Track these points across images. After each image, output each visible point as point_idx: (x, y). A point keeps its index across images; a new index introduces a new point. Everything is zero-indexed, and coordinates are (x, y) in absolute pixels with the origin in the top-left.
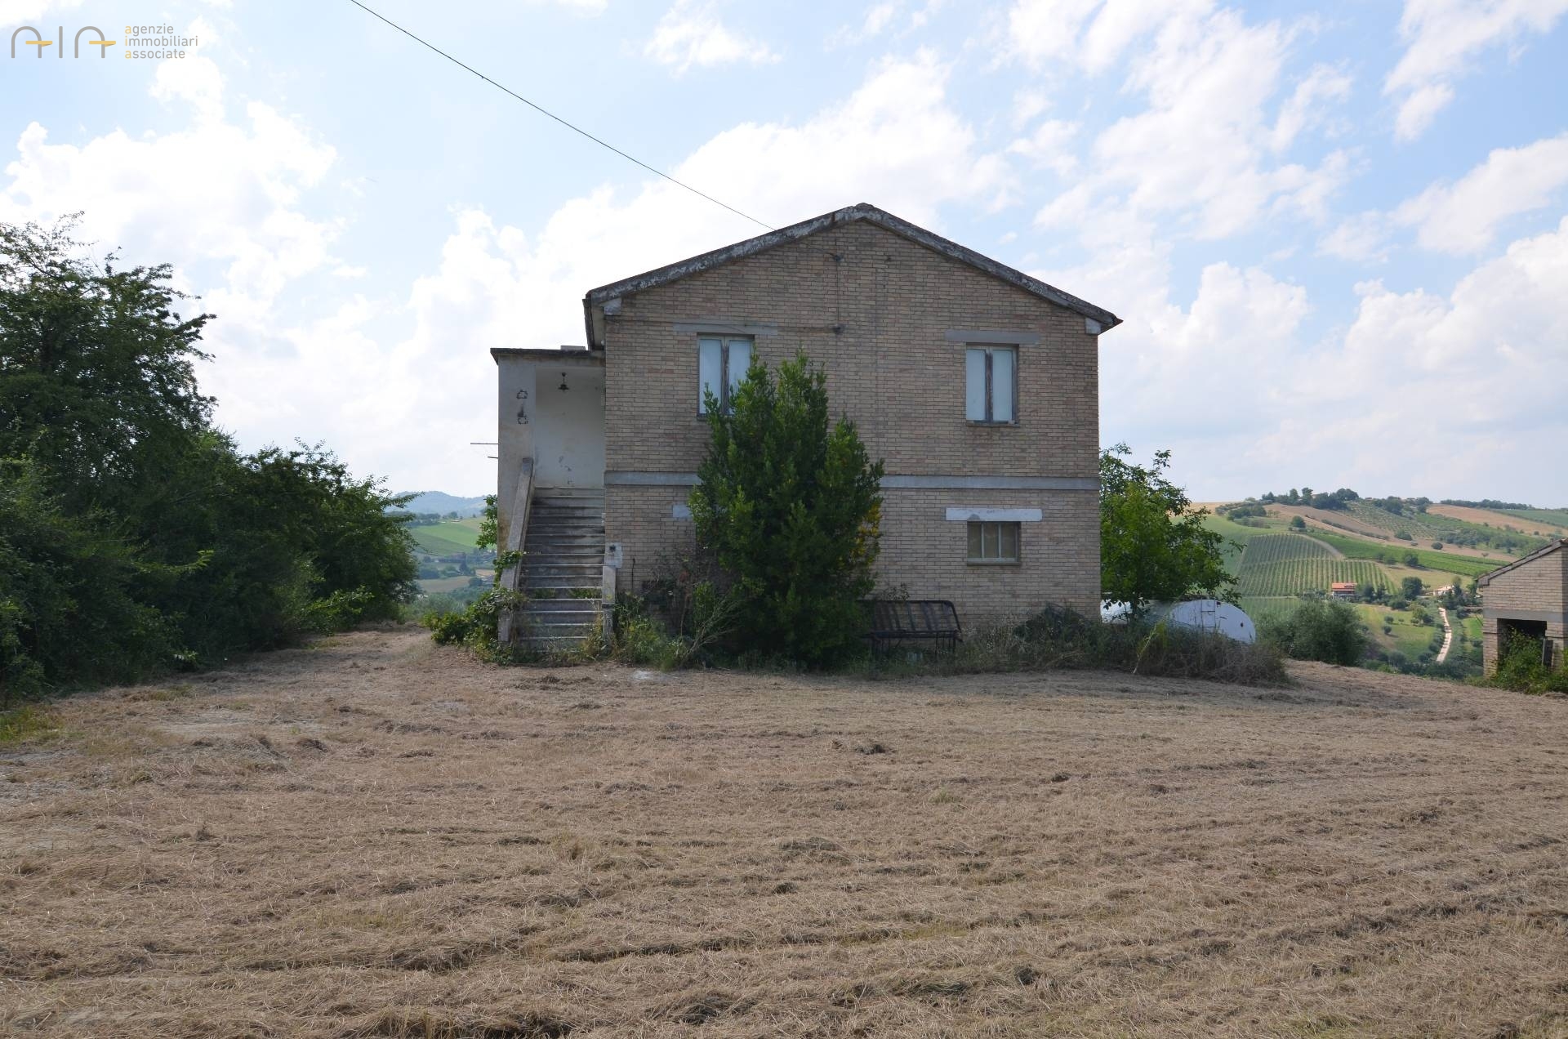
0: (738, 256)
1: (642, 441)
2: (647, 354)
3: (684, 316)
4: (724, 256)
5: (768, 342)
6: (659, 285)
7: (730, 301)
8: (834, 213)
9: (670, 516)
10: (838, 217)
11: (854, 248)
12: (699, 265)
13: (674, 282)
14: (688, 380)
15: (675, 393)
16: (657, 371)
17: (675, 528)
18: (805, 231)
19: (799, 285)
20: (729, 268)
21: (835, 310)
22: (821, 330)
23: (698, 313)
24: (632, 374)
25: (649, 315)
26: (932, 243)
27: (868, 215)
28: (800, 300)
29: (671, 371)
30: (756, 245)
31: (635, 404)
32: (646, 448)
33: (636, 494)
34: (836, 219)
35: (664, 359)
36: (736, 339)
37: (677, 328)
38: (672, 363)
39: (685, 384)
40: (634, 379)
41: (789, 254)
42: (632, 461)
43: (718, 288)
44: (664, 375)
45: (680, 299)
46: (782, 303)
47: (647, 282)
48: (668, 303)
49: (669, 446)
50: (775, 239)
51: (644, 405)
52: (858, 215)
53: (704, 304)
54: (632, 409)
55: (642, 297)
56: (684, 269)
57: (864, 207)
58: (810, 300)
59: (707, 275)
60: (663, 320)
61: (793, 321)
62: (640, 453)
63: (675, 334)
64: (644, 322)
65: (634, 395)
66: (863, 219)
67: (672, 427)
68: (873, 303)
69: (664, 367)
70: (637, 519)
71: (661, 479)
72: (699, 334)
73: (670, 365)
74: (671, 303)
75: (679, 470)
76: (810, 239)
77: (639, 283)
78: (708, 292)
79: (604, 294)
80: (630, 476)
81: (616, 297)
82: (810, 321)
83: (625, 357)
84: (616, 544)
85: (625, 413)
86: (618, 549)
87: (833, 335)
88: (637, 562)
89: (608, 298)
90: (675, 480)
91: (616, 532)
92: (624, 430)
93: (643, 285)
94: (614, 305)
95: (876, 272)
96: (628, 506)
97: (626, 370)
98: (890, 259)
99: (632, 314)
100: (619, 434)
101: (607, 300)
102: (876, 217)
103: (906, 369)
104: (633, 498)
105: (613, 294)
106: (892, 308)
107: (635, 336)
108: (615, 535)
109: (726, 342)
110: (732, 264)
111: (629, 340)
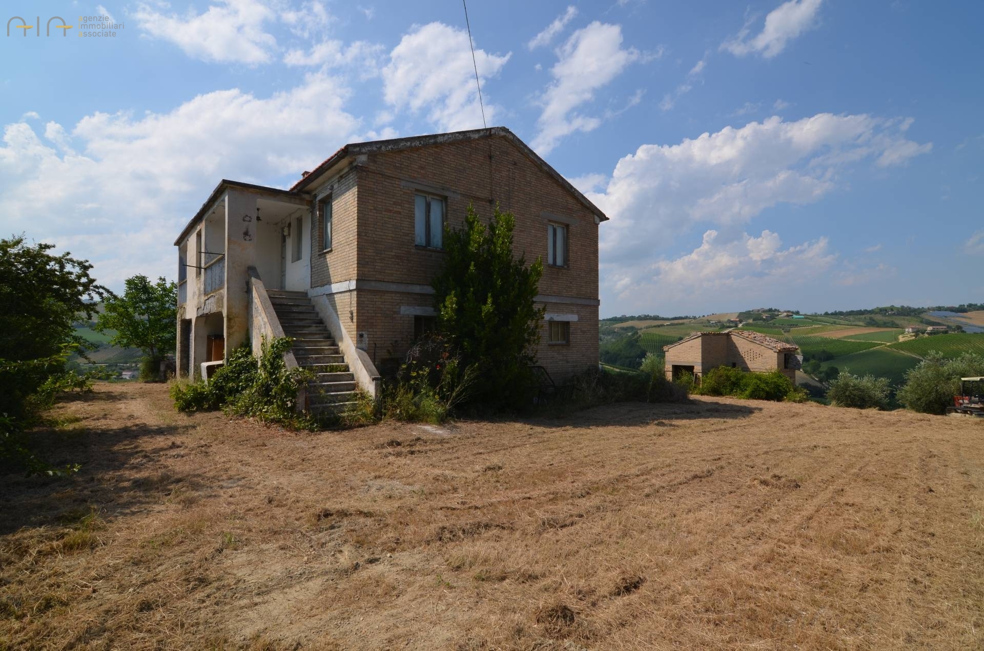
0: (441, 143)
1: (380, 259)
2: (384, 198)
3: (407, 176)
4: (432, 141)
5: (455, 202)
6: (392, 151)
7: (434, 172)
8: (491, 129)
9: (398, 313)
10: (493, 131)
11: (498, 153)
12: (418, 143)
13: (400, 151)
14: (409, 220)
15: (402, 228)
16: (390, 211)
17: (402, 322)
18: (476, 136)
19: (472, 169)
20: (434, 149)
21: (489, 189)
22: (482, 200)
23: (415, 175)
24: (375, 211)
25: (385, 171)
26: (536, 160)
27: (507, 135)
28: (472, 179)
29: (399, 213)
30: (450, 138)
31: (377, 233)
32: (383, 265)
33: (377, 297)
34: (492, 133)
35: (395, 203)
36: (435, 197)
37: (403, 183)
38: (400, 207)
39: (408, 223)
40: (375, 214)
41: (467, 148)
42: (375, 273)
43: (427, 161)
44: (395, 215)
45: (405, 163)
46: (462, 179)
47: (386, 147)
48: (397, 165)
49: (398, 264)
50: (461, 137)
51: (382, 234)
52: (503, 134)
53: (419, 171)
54: (374, 236)
55: (381, 157)
56: (409, 143)
57: (504, 129)
58: (477, 180)
59: (421, 151)
60: (394, 176)
61: (469, 191)
62: (379, 268)
63: (402, 187)
64: (382, 175)
65: (375, 226)
66: (504, 137)
67: (399, 252)
68: (508, 188)
69: (395, 209)
70: (378, 315)
71: (393, 287)
72: (417, 190)
73: (398, 208)
74: (399, 165)
75: (404, 282)
76: (477, 141)
77: (381, 147)
78: (421, 163)
79: (358, 149)
80: (373, 284)
81: (365, 153)
82: (477, 194)
83: (370, 198)
84: (363, 333)
85: (369, 238)
86: (365, 336)
87: (488, 204)
88: (377, 346)
89: (360, 153)
90: (402, 288)
91: (364, 324)
92: (369, 251)
93: (383, 148)
94: (363, 158)
95: (509, 171)
96: (372, 306)
97: (370, 207)
98: (515, 164)
99: (375, 168)
100: (366, 253)
101: (359, 154)
102: (511, 137)
103: (522, 231)
104: (375, 300)
105: (364, 150)
106: (517, 193)
107: (376, 184)
108: (363, 326)
109: (429, 198)
110: (436, 147)
111: (373, 186)
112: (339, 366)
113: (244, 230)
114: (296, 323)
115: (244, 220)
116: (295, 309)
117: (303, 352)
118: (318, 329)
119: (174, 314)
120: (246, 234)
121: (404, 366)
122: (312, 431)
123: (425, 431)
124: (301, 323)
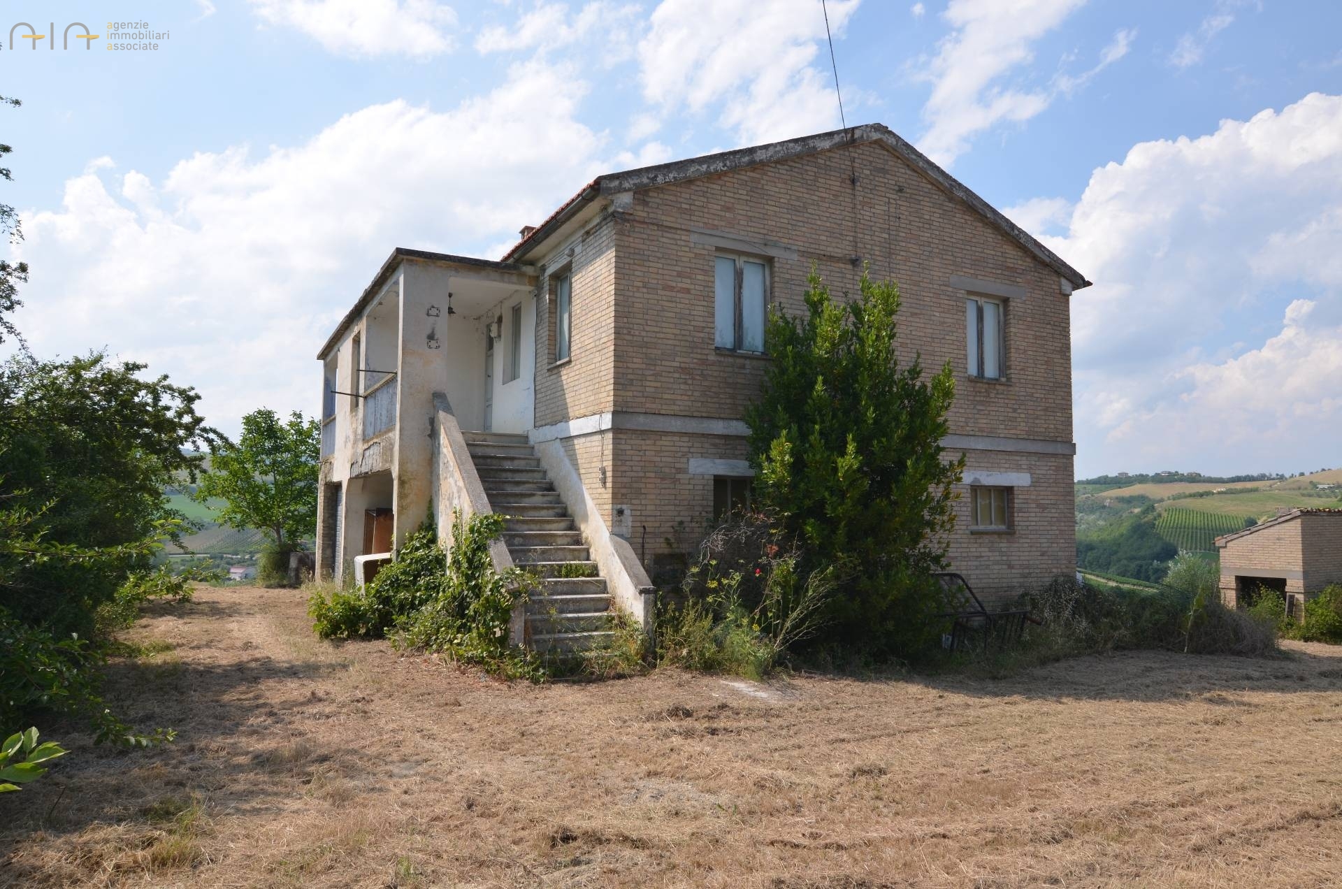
0: (761, 161)
1: (653, 375)
2: (661, 266)
3: (701, 225)
4: (746, 159)
5: (788, 267)
6: (676, 183)
7: (750, 214)
8: (853, 129)
9: (685, 471)
10: (857, 134)
11: (868, 172)
12: (721, 164)
13: (690, 181)
14: (705, 303)
15: (691, 318)
16: (671, 289)
17: (691, 487)
18: (826, 144)
19: (818, 205)
20: (748, 174)
21: (851, 239)
22: (839, 260)
23: (716, 222)
24: (645, 290)
25: (663, 218)
26: (941, 179)
27: (885, 137)
28: (819, 223)
29: (688, 291)
30: (779, 152)
31: (647, 328)
32: (659, 385)
33: (648, 442)
34: (856, 136)
35: (680, 275)
36: (751, 260)
37: (694, 238)
38: (689, 281)
39: (701, 308)
40: (646, 296)
41: (808, 168)
42: (644, 400)
43: (736, 196)
44: (680, 295)
45: (697, 203)
46: (801, 224)
47: (664, 175)
48: (684, 206)
49: (685, 383)
50: (798, 148)
51: (657, 329)
52: (875, 136)
53: (723, 214)
54: (644, 334)
55: (656, 195)
56: (705, 166)
57: (879, 128)
58: (828, 224)
59: (726, 179)
60: (679, 226)
61: (814, 246)
62: (653, 390)
63: (692, 245)
64: (657, 225)
65: (646, 317)
66: (878, 143)
67: (688, 360)
68: (887, 236)
69: (679, 285)
70: (648, 475)
71: (676, 425)
72: (718, 249)
73: (686, 283)
74: (687, 207)
75: (695, 414)
76: (829, 154)
77: (656, 176)
78: (727, 199)
79: (616, 183)
80: (641, 419)
81: (629, 190)
82: (829, 249)
83: (636, 267)
84: (624, 507)
85: (635, 339)
86: (627, 512)
87: (850, 267)
88: (648, 530)
89: (620, 190)
90: (693, 426)
91: (624, 491)
92: (635, 360)
93: (660, 179)
94: (625, 199)
95: (889, 203)
96: (639, 458)
97: (637, 284)
98: (901, 190)
99: (645, 215)
100: (629, 365)
101: (619, 192)
102: (892, 141)
103: (916, 314)
104: (644, 448)
105: (626, 185)
106: (904, 244)
107: (648, 243)
108: (623, 495)
109: (740, 262)
110: (754, 170)
111: (641, 246)
112: (581, 566)
113: (429, 331)
114: (510, 489)
115: (428, 315)
116: (508, 465)
117: (521, 540)
118: (546, 499)
119: (314, 474)
120: (431, 337)
121: (695, 570)
122: (535, 681)
123: (735, 692)
124: (517, 490)
